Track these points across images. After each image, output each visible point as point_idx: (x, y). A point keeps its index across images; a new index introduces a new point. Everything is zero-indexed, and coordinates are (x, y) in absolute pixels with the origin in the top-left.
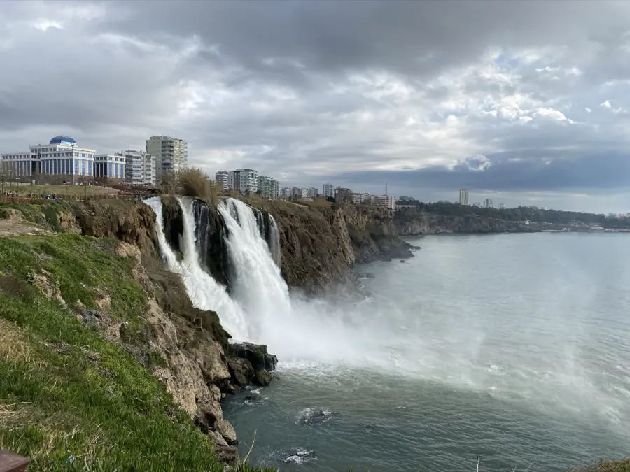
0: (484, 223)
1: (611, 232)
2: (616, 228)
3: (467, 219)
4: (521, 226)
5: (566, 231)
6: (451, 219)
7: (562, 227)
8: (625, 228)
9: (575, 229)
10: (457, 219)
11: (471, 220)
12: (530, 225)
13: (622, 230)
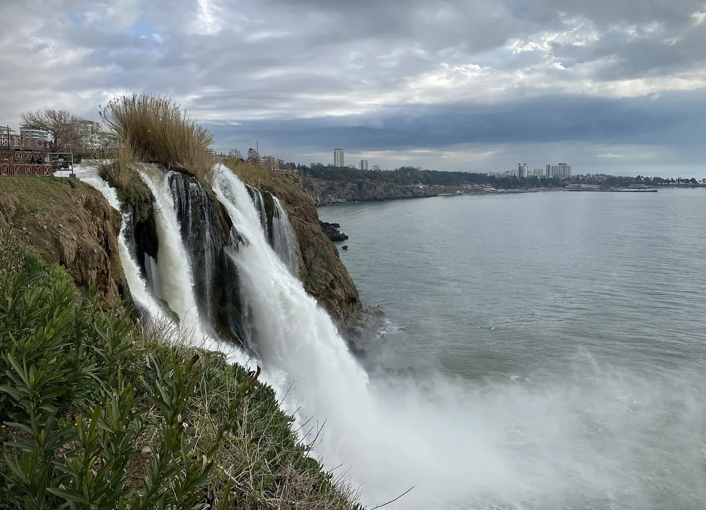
0: (378, 188)
1: (503, 192)
2: (507, 188)
3: (360, 185)
4: (415, 190)
5: (459, 194)
6: (343, 185)
7: (455, 190)
8: (516, 188)
9: (468, 192)
10: (349, 184)
11: (364, 186)
12: (424, 189)
13: (514, 190)
